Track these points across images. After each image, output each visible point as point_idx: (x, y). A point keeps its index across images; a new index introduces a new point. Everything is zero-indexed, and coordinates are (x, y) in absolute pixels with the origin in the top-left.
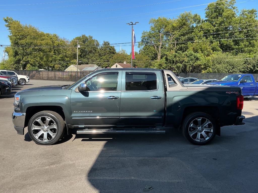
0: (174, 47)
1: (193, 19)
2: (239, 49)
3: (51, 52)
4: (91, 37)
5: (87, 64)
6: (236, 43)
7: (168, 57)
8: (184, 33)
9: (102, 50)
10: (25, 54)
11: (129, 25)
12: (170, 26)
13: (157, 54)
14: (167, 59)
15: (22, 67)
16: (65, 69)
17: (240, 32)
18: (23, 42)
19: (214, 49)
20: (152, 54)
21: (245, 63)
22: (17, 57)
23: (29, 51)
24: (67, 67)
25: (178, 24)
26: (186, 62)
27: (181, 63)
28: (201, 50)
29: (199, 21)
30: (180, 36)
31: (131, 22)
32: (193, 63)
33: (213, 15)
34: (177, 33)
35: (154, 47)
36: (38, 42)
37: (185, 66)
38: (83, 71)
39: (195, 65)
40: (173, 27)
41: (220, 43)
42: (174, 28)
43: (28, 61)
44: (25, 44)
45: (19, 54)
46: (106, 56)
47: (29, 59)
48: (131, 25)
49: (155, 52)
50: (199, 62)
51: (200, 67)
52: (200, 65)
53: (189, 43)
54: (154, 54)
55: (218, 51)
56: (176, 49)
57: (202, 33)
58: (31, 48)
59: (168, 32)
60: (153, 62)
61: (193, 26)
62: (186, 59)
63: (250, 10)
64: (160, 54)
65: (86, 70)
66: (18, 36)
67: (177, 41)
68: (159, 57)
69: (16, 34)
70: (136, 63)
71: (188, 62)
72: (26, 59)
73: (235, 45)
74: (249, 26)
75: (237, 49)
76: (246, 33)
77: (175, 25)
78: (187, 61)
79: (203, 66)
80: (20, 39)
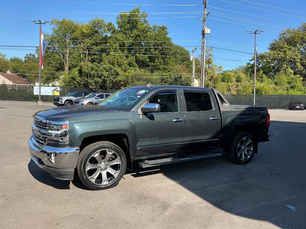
0: (85, 57)
1: (107, 27)
2: (154, 66)
6: (151, 59)
7: (83, 70)
8: (96, 43)
11: (36, 23)
12: (79, 32)
13: (63, 64)
14: (80, 72)
17: (156, 49)
19: (130, 64)
20: (56, 64)
21: (161, 81)
25: (89, 31)
26: (105, 77)
27: (100, 77)
28: (118, 65)
29: (114, 31)
30: (92, 46)
31: (39, 21)
32: (114, 78)
33: (126, 27)
34: (88, 41)
35: (59, 55)
37: (104, 81)
39: (116, 80)
40: (83, 33)
41: (136, 59)
42: (84, 35)
48: (38, 23)
49: (60, 61)
50: (119, 78)
51: (120, 84)
52: (121, 81)
53: (104, 55)
54: (60, 64)
55: (135, 66)
56: (88, 60)
57: (117, 45)
59: (76, 38)
60: (57, 73)
61: (106, 36)
62: (106, 74)
63: (162, 26)
64: (68, 65)
67: (89, 51)
68: (67, 68)
70: (26, 73)
71: (108, 77)
73: (150, 61)
74: (164, 43)
75: (152, 66)
76: (161, 51)
77: (85, 31)
78: (106, 75)
79: (122, 83)
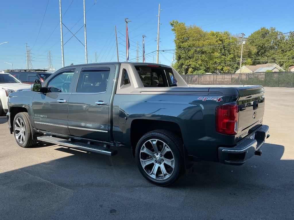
3: (213, 53)
4: (273, 29)
5: (266, 63)
9: (287, 43)
10: (187, 57)
15: (184, 72)
16: (235, 72)
18: (185, 44)
22: (180, 61)
23: (190, 53)
24: (237, 68)
36: (201, 43)
38: (256, 73)
43: (190, 65)
44: (187, 47)
45: (182, 58)
46: (291, 52)
47: (191, 63)
58: (192, 51)
65: (260, 71)
66: (181, 39)
69: (179, 38)
72: (188, 63)
80: (182, 42)
